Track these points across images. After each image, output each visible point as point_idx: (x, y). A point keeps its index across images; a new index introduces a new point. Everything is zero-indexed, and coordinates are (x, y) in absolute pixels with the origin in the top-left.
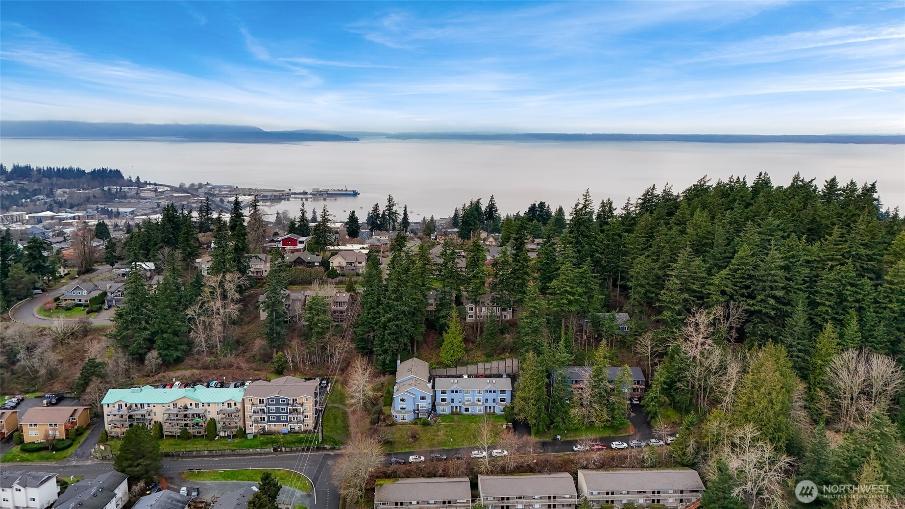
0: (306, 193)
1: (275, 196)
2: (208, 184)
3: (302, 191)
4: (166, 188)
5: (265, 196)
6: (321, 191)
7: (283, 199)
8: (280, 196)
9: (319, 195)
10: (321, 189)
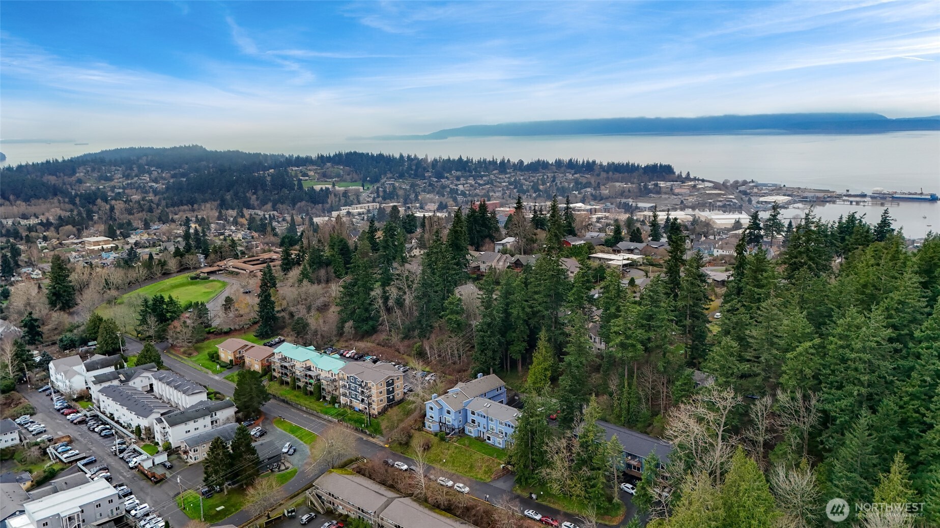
0: (864, 196)
1: (818, 198)
2: (753, 182)
3: (859, 193)
4: (707, 184)
5: (806, 198)
6: (884, 194)
7: (827, 202)
8: (824, 198)
9: (880, 198)
10: (885, 192)
